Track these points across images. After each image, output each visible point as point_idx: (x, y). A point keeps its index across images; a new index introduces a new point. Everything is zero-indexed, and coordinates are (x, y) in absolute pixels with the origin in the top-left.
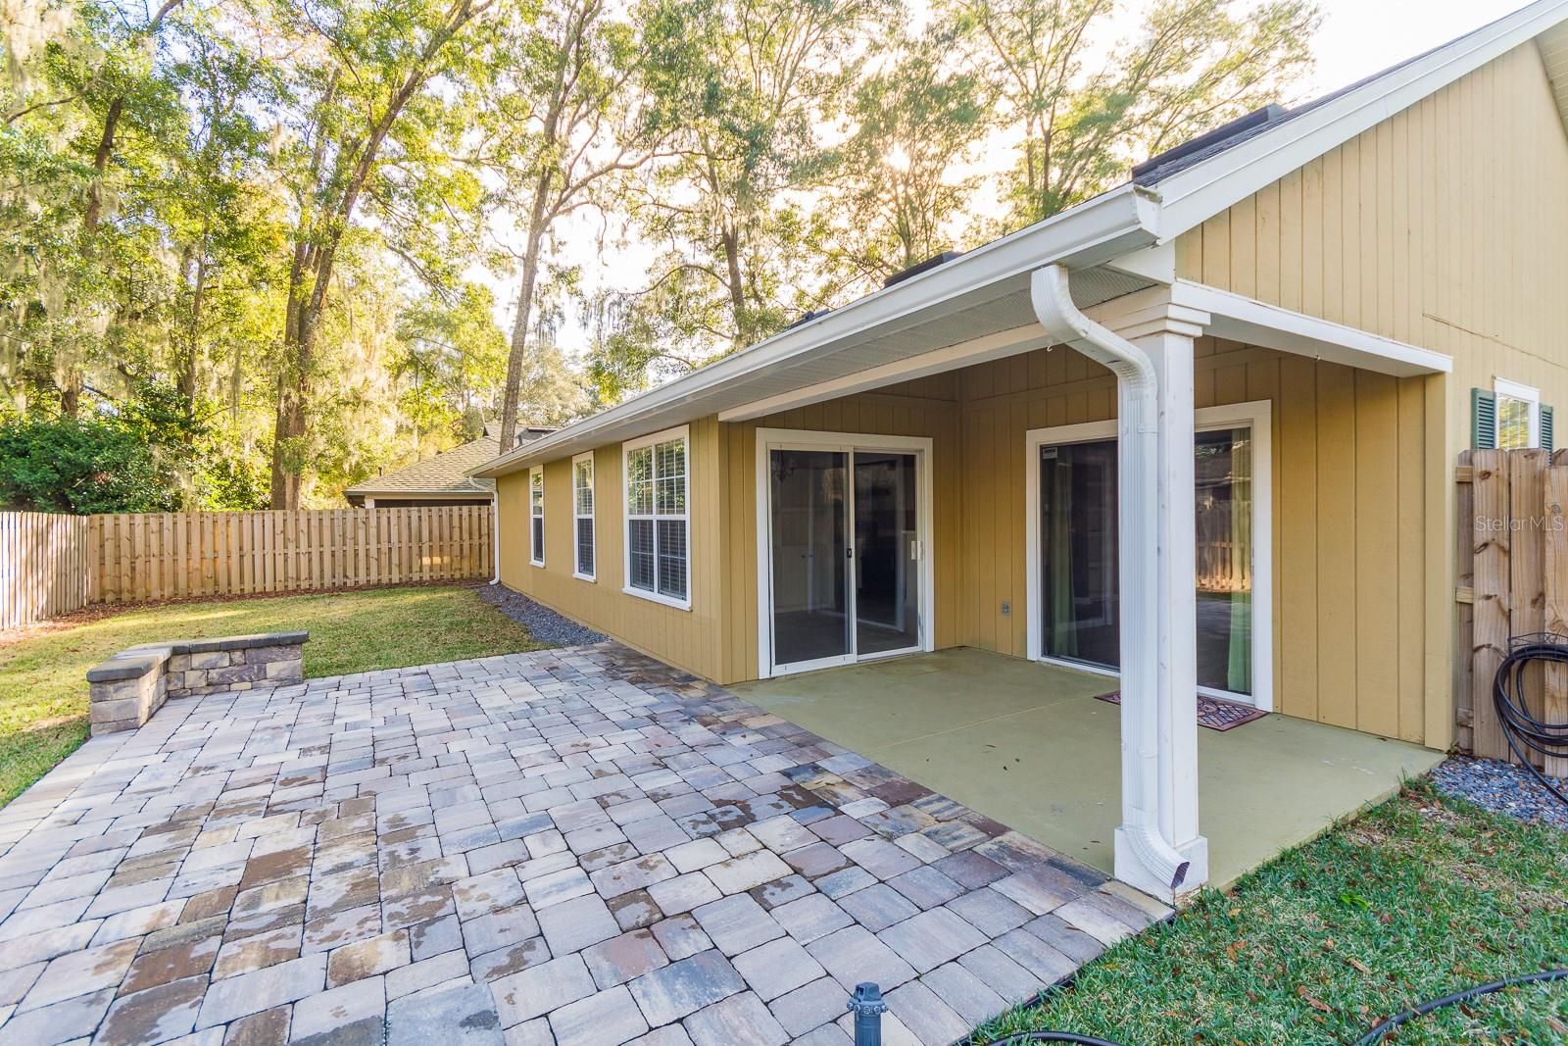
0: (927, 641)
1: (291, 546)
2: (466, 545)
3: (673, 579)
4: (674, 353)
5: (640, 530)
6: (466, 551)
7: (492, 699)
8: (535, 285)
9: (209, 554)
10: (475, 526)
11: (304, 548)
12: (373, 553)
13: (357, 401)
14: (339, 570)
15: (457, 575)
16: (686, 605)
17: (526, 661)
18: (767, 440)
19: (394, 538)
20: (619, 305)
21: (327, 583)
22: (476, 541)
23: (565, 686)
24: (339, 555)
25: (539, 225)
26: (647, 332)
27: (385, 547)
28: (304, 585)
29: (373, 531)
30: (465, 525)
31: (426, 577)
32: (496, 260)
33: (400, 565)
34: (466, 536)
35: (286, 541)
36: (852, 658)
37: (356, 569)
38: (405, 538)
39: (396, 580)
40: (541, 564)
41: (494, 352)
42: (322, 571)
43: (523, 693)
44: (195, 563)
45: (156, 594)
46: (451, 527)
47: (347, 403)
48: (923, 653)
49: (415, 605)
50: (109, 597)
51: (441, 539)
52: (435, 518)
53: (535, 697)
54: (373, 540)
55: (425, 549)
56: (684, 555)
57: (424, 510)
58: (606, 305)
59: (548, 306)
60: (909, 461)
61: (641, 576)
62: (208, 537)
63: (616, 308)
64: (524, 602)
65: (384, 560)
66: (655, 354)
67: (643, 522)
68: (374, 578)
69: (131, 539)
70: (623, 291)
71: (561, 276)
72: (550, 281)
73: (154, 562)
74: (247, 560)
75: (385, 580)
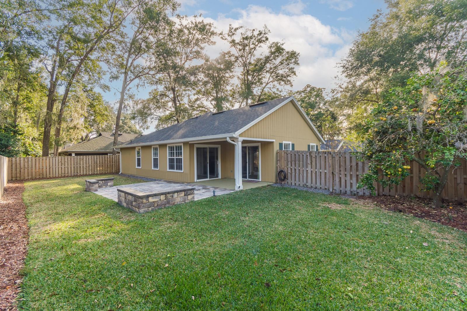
0: (220, 177)
1: (63, 165)
2: (109, 165)
3: (179, 167)
4: (155, 114)
5: (171, 160)
6: (109, 166)
8: (124, 99)
9: (41, 167)
10: (111, 160)
11: (66, 166)
12: (85, 167)
13: (75, 128)
14: (76, 171)
15: (106, 172)
18: (196, 146)
19: (90, 163)
20: (142, 102)
21: (73, 174)
22: (111, 164)
24: (76, 167)
27: (88, 165)
28: (66, 175)
29: (85, 161)
30: (109, 160)
31: (98, 173)
33: (92, 170)
34: (109, 162)
35: (62, 164)
36: (208, 179)
37: (80, 171)
38: (93, 163)
39: (90, 173)
40: (139, 168)
42: (71, 171)
44: (37, 170)
45: (26, 178)
46: (105, 160)
47: (73, 128)
48: (219, 179)
50: (14, 179)
51: (102, 163)
52: (101, 158)
54: (85, 164)
55: (98, 165)
56: (182, 163)
57: (98, 156)
58: (139, 103)
59: (126, 104)
61: (172, 167)
62: (41, 163)
65: (88, 168)
66: (150, 114)
68: (85, 173)
69: (20, 164)
70: (143, 99)
71: (130, 97)
73: (26, 170)
74: (51, 169)
75: (88, 174)
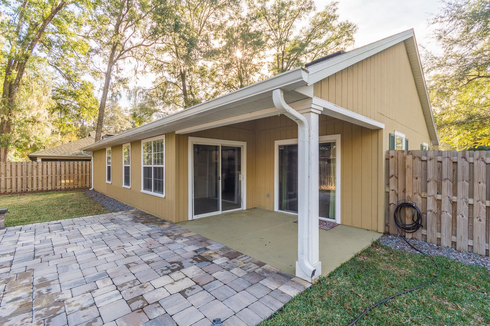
0: (244, 206)
1: (3, 176)
2: (80, 175)
3: (159, 187)
4: (163, 111)
5: (147, 171)
6: (80, 178)
7: (87, 231)
8: (110, 83)
10: (84, 169)
11: (8, 176)
12: (40, 178)
13: (34, 121)
14: (24, 185)
15: (76, 187)
16: (163, 196)
17: (102, 217)
18: (192, 141)
19: (49, 173)
20: (143, 93)
21: (19, 189)
22: (84, 174)
23: (117, 226)
24: (25, 179)
25: (112, 62)
26: (153, 103)
27: (45, 176)
28: (8, 191)
29: (40, 170)
30: (80, 168)
31: (63, 187)
32: (94, 73)
33: (51, 183)
34: (80, 172)
35: (1, 173)
36: (220, 212)
37: (32, 184)
38: (54, 173)
39: (50, 188)
40: (110, 182)
41: (93, 106)
42: (17, 185)
43: (99, 228)
46: (74, 169)
47: (30, 122)
48: (243, 210)
49: (57, 198)
51: (69, 173)
52: (67, 166)
53: (105, 230)
54: (40, 174)
55: (63, 177)
56: (163, 179)
57: (63, 163)
58: (138, 92)
59: (115, 91)
60: (239, 149)
61: (147, 186)
63: (141, 94)
64: (103, 196)
65: (45, 181)
66: (156, 111)
67: (149, 168)
68: (40, 188)
70: (144, 88)
71: (120, 81)
72: (116, 82)
75: (45, 189)
